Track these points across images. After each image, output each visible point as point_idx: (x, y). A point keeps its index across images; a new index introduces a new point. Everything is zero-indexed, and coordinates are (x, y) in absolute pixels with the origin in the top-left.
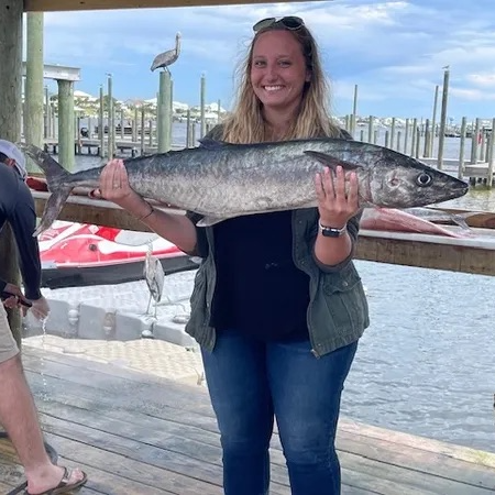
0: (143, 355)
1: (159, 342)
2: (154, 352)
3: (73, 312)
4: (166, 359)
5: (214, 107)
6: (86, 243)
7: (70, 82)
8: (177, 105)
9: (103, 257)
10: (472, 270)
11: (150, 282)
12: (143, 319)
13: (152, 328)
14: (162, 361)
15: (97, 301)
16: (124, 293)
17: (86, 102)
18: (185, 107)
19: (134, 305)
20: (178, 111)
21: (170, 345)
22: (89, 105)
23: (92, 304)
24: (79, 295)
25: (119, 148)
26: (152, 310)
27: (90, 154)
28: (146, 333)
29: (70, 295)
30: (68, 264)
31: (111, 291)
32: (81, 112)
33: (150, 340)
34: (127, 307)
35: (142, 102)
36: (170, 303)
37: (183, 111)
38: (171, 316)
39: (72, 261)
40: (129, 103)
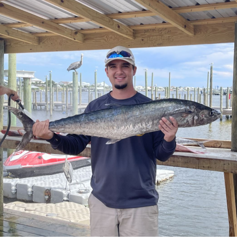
0: (64, 210)
1: (72, 203)
2: (69, 208)
3: (30, 190)
4: (75, 212)
5: (102, 84)
6: (36, 156)
7: (29, 78)
8: (84, 83)
9: (45, 162)
10: (204, 168)
11: (66, 174)
12: (64, 192)
13: (68, 196)
14: (73, 213)
15: (41, 184)
16: (55, 179)
17: (40, 83)
18: (88, 84)
19: (59, 185)
20: (85, 87)
21: (77, 204)
22: (41, 85)
23: (39, 185)
24: (33, 181)
25: (55, 106)
26: (68, 187)
27: (41, 110)
28: (65, 198)
29: (29, 181)
30: (28, 166)
31: (49, 178)
32: (37, 89)
33: (67, 202)
34: (56, 186)
35: (67, 83)
36: (77, 183)
37: (87, 86)
38: (77, 190)
39: (29, 164)
40: (61, 83)
